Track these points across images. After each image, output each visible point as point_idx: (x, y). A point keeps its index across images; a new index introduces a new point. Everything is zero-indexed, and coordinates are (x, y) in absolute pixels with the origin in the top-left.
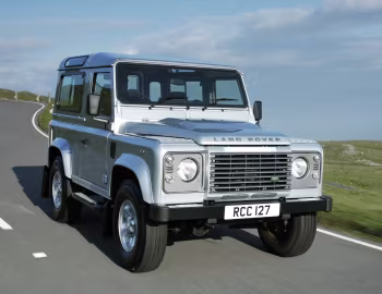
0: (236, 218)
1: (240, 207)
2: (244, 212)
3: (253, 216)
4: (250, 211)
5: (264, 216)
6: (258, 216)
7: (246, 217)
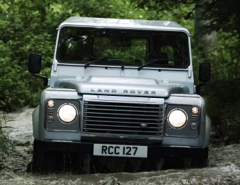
0: (104, 154)
1: (108, 145)
2: (112, 150)
3: (121, 155)
4: (118, 150)
5: (132, 156)
6: (125, 156)
7: (114, 155)
